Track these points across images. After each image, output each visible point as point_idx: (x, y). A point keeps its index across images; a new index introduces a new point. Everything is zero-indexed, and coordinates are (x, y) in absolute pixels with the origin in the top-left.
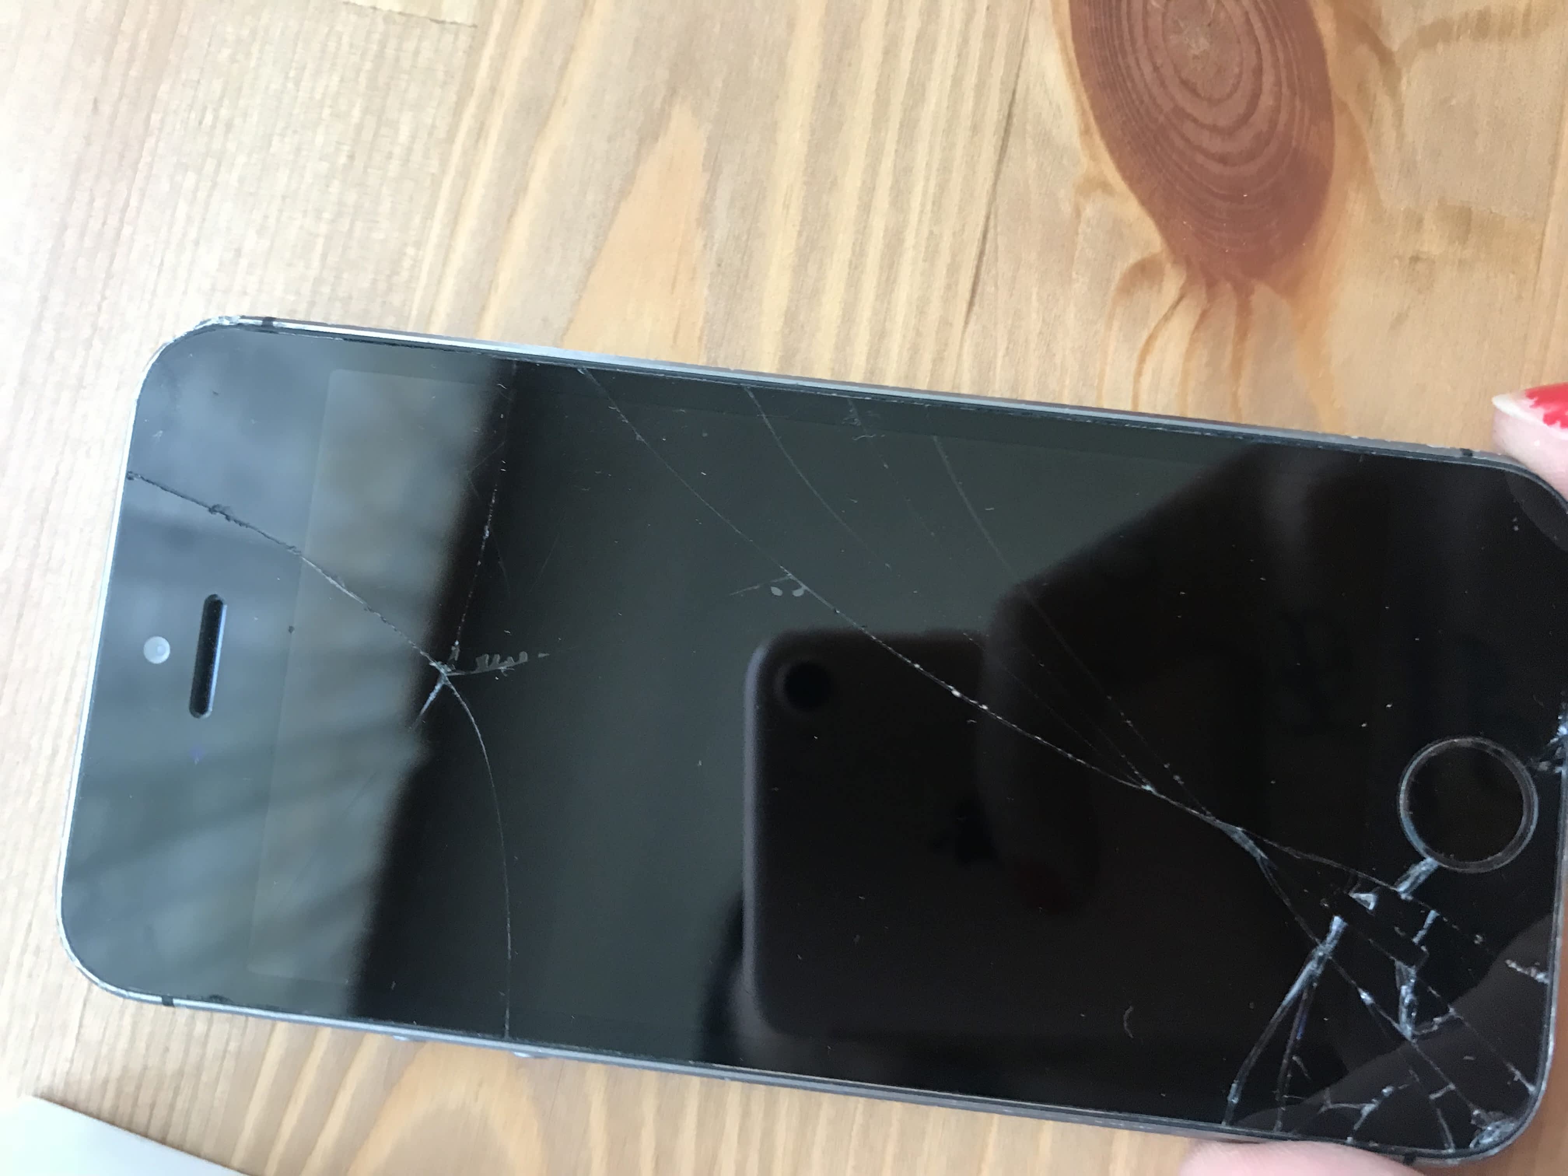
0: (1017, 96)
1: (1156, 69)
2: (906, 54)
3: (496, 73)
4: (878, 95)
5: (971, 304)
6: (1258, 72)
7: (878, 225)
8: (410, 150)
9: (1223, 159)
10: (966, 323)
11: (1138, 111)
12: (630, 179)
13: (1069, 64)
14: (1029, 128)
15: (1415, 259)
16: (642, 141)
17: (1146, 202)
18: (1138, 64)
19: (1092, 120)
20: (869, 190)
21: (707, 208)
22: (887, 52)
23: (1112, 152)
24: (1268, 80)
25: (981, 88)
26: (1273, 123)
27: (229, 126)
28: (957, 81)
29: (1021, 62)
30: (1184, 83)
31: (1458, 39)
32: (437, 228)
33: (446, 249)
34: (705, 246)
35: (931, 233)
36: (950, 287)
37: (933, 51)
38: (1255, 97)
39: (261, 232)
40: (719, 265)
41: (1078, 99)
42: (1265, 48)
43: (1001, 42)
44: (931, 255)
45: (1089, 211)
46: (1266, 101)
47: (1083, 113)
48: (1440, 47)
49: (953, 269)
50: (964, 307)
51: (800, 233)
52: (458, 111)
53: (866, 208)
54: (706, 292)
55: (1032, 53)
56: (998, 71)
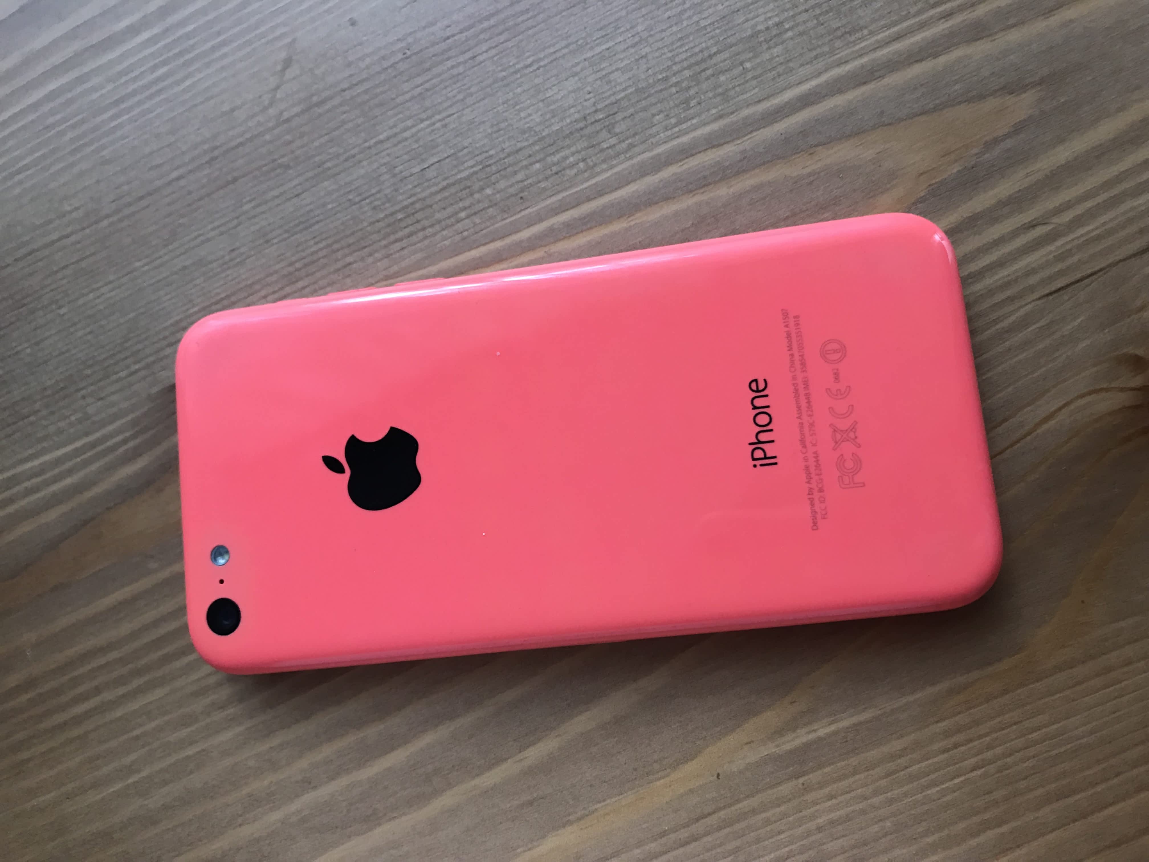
4: (1119, 175)
5: (1051, 294)
10: (1040, 298)
12: (982, 97)
16: (1003, 88)
21: (996, 141)
34: (976, 154)
40: (973, 168)
54: (955, 171)
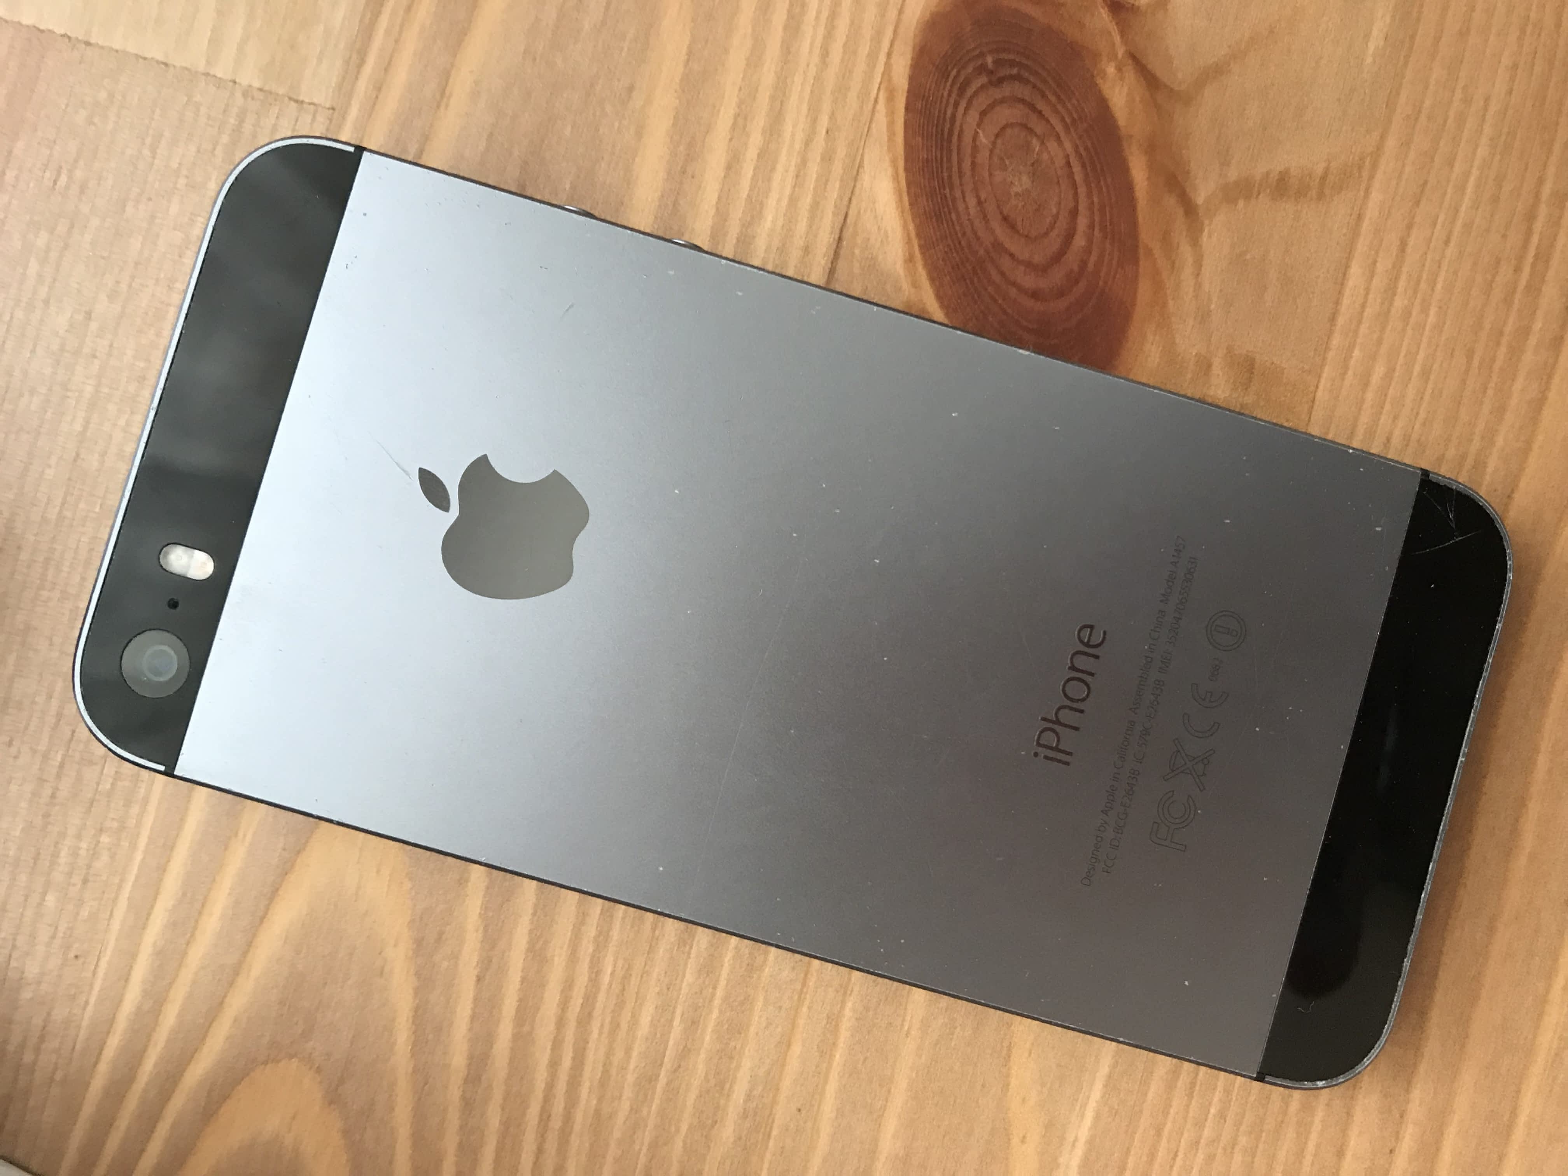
0: (848, 221)
1: (980, 203)
2: (748, 171)
6: (1074, 213)
9: (1035, 295)
11: (960, 243)
13: (899, 192)
14: (857, 251)
18: (964, 198)
22: (729, 167)
23: (932, 280)
24: (1082, 222)
25: (816, 208)
26: (1084, 264)
27: (83, 189)
28: (793, 201)
29: (854, 186)
30: (1005, 219)
31: (1257, 197)
37: (773, 169)
38: (1070, 236)
39: (112, 296)
41: (905, 227)
42: (1082, 190)
43: (837, 168)
46: (1079, 241)
47: (909, 241)
48: (1241, 204)
55: (866, 178)
56: (833, 193)
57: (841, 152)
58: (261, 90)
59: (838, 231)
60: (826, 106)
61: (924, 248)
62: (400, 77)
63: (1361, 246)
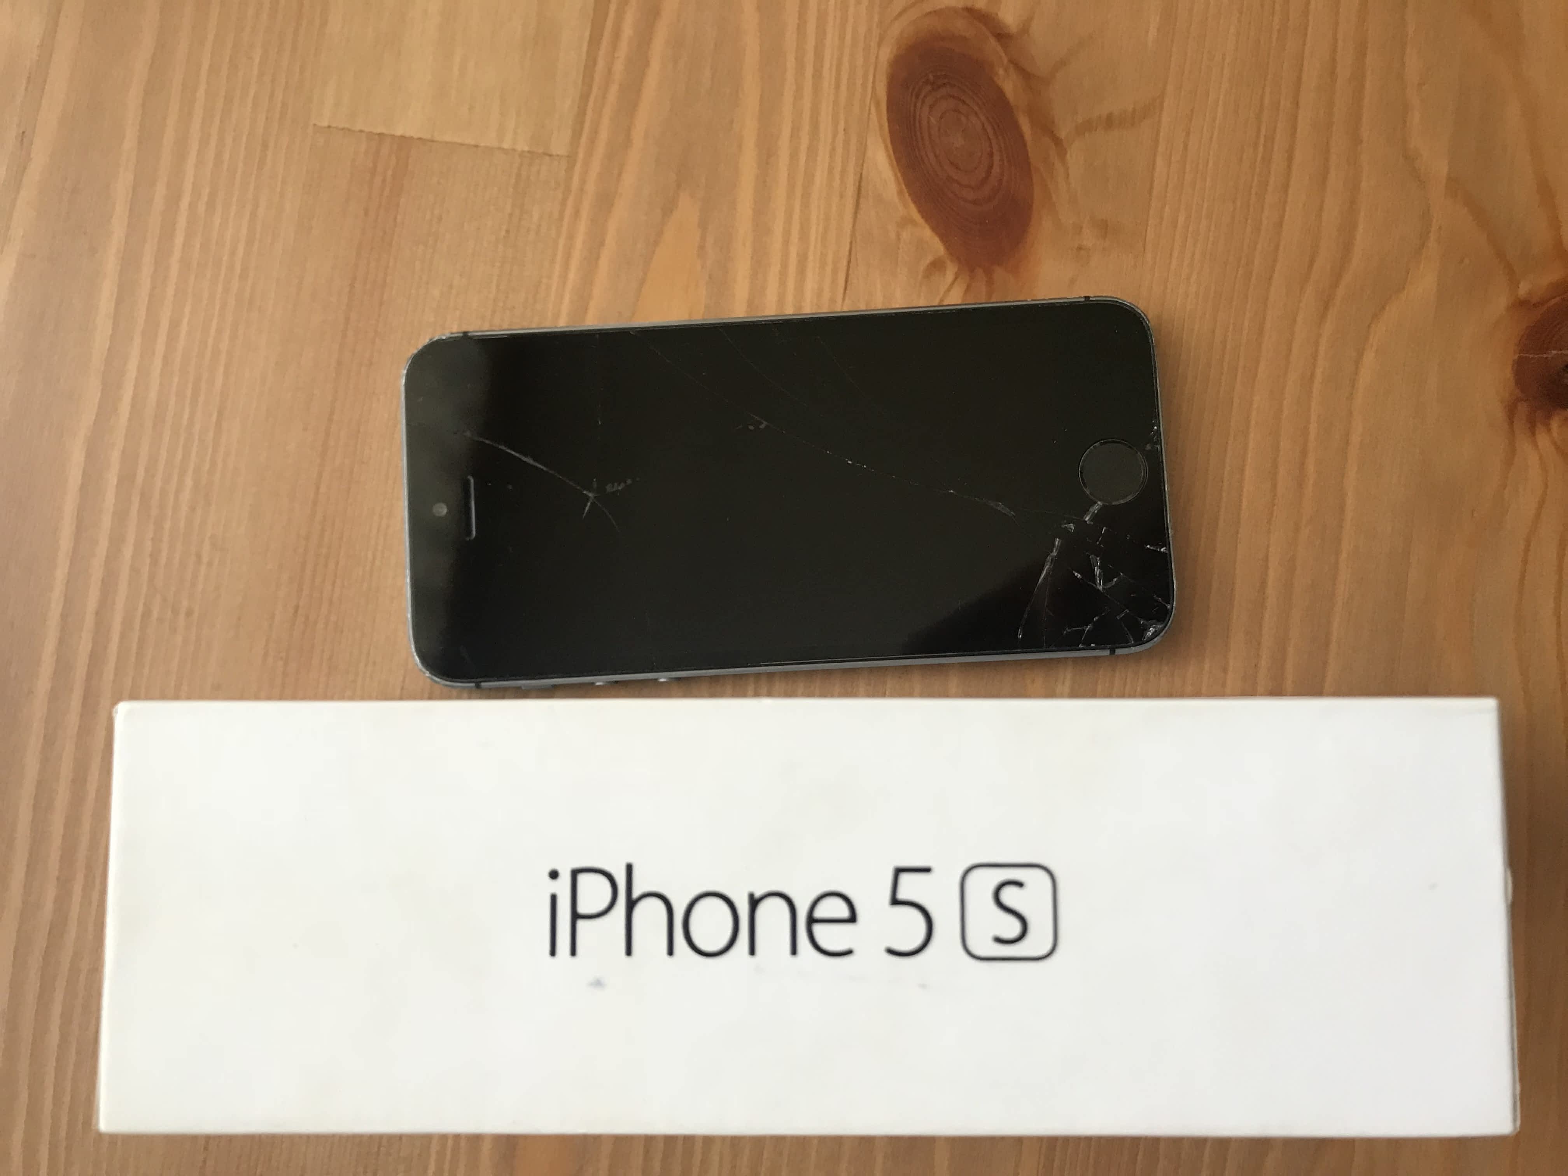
1: (936, 156)
3: (583, 181)
6: (991, 155)
7: (794, 251)
8: (539, 226)
9: (975, 202)
11: (928, 179)
13: (889, 156)
15: (1080, 248)
17: (933, 229)
18: (927, 155)
19: (904, 187)
20: (787, 234)
23: (915, 202)
24: (996, 158)
25: (844, 172)
26: (1000, 181)
27: (440, 219)
29: (864, 157)
30: (952, 163)
31: (1096, 130)
32: (558, 268)
33: (564, 277)
35: (822, 253)
36: (834, 281)
38: (991, 167)
39: (462, 275)
41: (896, 175)
42: (994, 142)
43: (853, 147)
44: (823, 265)
45: (905, 235)
46: (996, 170)
48: (1087, 135)
49: (835, 271)
50: (841, 290)
51: (752, 258)
52: (563, 203)
53: (786, 242)
55: (869, 153)
57: (854, 140)
58: (529, 152)
59: (857, 184)
60: (842, 116)
61: (907, 186)
62: (604, 135)
63: (1161, 148)
